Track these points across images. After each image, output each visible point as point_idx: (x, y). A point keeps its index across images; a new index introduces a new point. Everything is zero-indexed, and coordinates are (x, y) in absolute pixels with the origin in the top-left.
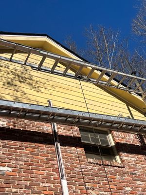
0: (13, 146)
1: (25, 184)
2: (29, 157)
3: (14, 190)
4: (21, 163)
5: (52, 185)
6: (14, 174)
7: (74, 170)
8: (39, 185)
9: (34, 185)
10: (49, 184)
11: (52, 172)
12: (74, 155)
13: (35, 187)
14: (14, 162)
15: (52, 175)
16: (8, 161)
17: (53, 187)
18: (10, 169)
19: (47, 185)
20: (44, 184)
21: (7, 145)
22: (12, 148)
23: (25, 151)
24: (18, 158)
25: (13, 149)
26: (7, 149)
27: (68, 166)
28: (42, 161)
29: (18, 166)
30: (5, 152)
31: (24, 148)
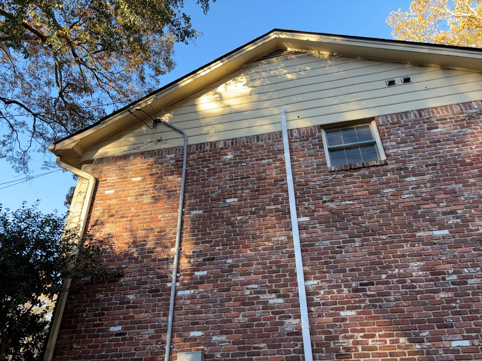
0: (239, 177)
1: (251, 210)
2: (255, 184)
3: (239, 218)
4: (247, 191)
5: (279, 206)
6: (239, 203)
7: (308, 185)
8: (264, 209)
9: (259, 209)
10: (276, 206)
11: (280, 193)
12: (310, 168)
13: (260, 212)
14: (240, 192)
15: (280, 196)
16: (235, 192)
17: (280, 208)
18: (236, 200)
19: (274, 207)
20: (270, 207)
21: (234, 178)
22: (238, 179)
23: (252, 178)
24: (244, 187)
25: (240, 180)
26: (234, 181)
27: (301, 182)
28: (270, 185)
29: (244, 195)
30: (231, 185)
31: (251, 176)
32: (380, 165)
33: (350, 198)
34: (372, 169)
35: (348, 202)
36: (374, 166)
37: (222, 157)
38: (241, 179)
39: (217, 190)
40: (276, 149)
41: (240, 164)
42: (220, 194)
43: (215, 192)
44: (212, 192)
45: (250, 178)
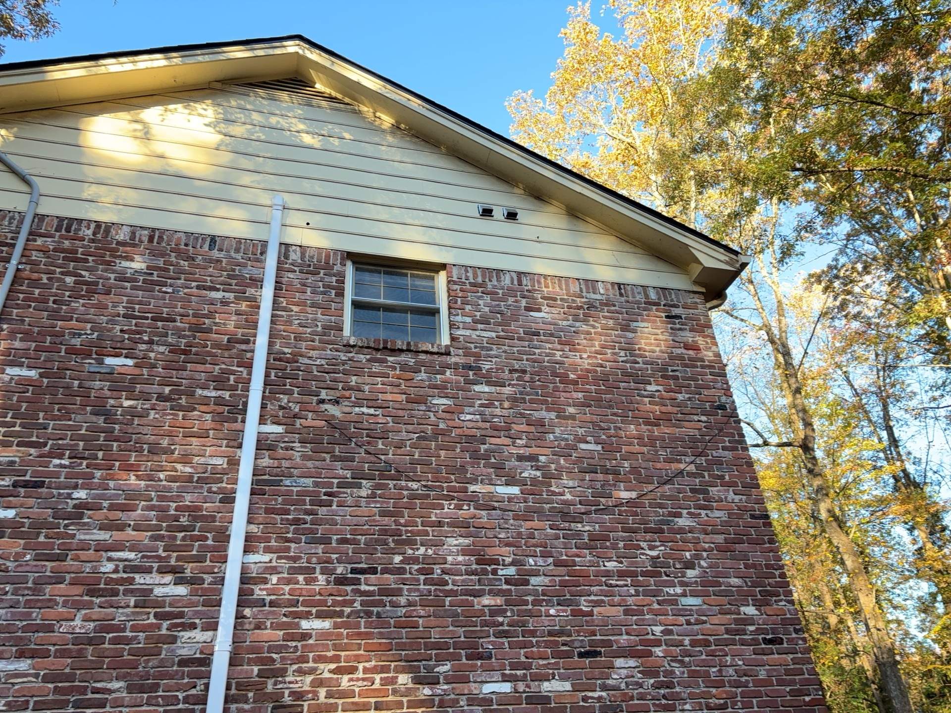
0: (150, 315)
1: (160, 391)
2: (184, 337)
3: (127, 403)
4: (162, 349)
5: (227, 395)
6: (137, 371)
7: (297, 362)
8: (192, 394)
9: (180, 393)
10: (220, 392)
11: (235, 368)
12: (309, 330)
13: (180, 399)
14: (144, 347)
15: (233, 373)
16: (132, 345)
17: (227, 398)
18: (130, 362)
19: (214, 394)
20: (206, 393)
21: (137, 313)
22: (147, 318)
23: (179, 324)
24: (156, 339)
25: (149, 321)
26: (134, 321)
27: (284, 353)
28: (217, 345)
29: (152, 355)
30: (125, 328)
31: (178, 318)
32: (437, 353)
33: (370, 403)
34: (423, 357)
35: (365, 410)
36: (426, 352)
37: (118, 261)
38: (153, 319)
39: (89, 332)
40: (248, 276)
41: (157, 288)
42: (91, 342)
43: (80, 335)
44: (75, 334)
45: (175, 321)
